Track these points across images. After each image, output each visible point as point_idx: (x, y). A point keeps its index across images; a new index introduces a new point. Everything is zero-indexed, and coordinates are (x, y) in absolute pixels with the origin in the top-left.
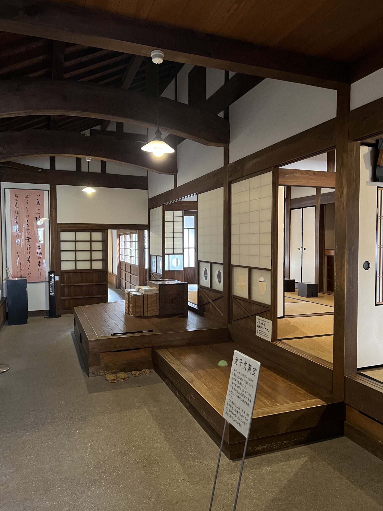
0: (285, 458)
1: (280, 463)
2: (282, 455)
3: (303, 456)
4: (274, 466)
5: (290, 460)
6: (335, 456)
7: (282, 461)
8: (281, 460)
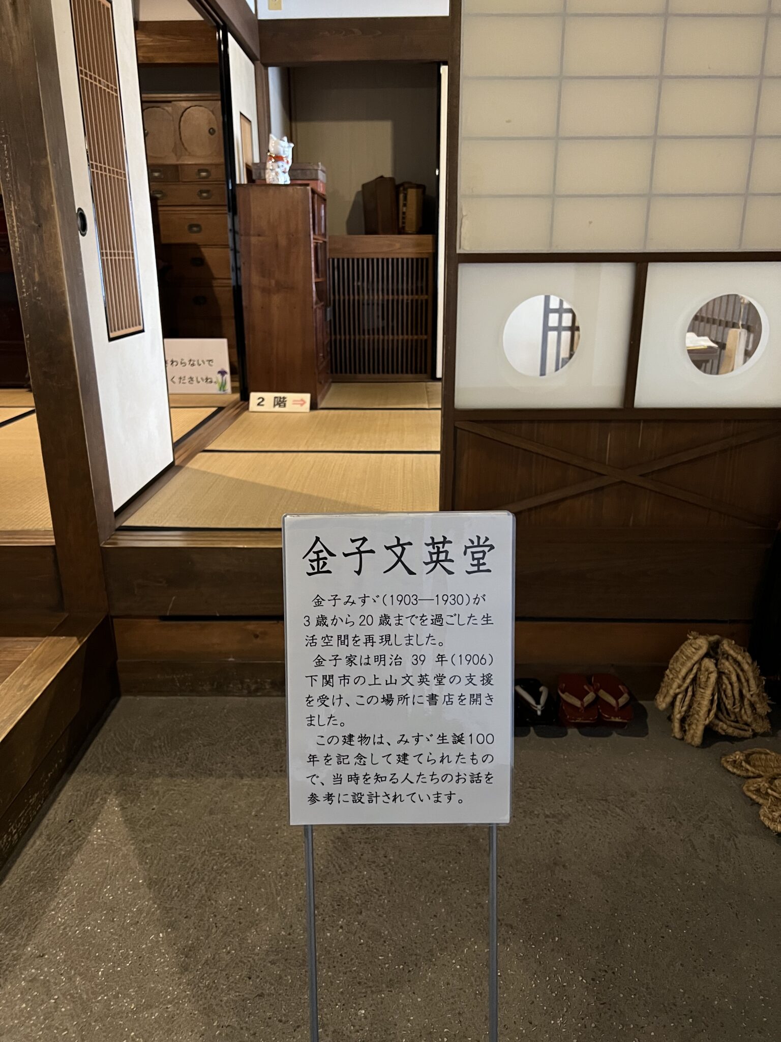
0: (65, 841)
1: (72, 863)
2: (49, 839)
3: (97, 801)
4: (68, 883)
5: (84, 836)
6: (159, 750)
7: (70, 854)
8: (63, 853)
